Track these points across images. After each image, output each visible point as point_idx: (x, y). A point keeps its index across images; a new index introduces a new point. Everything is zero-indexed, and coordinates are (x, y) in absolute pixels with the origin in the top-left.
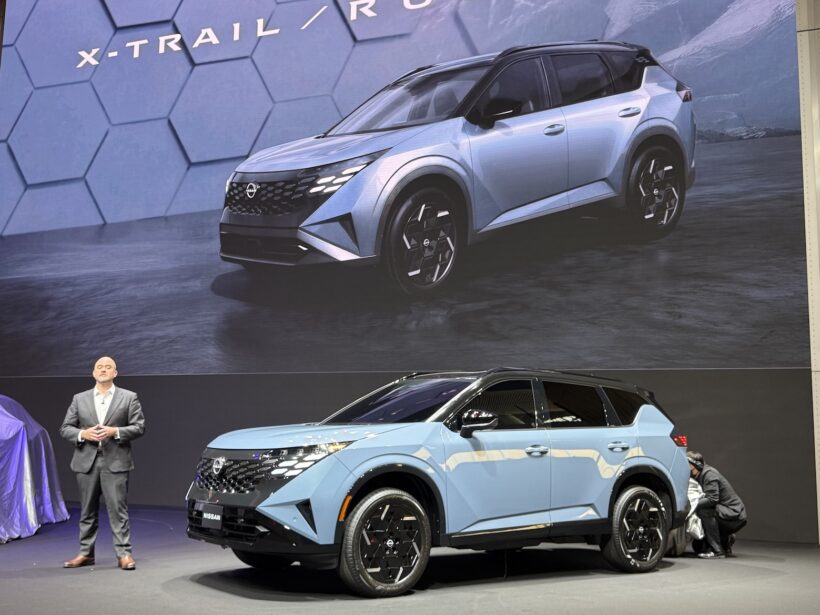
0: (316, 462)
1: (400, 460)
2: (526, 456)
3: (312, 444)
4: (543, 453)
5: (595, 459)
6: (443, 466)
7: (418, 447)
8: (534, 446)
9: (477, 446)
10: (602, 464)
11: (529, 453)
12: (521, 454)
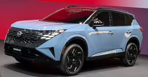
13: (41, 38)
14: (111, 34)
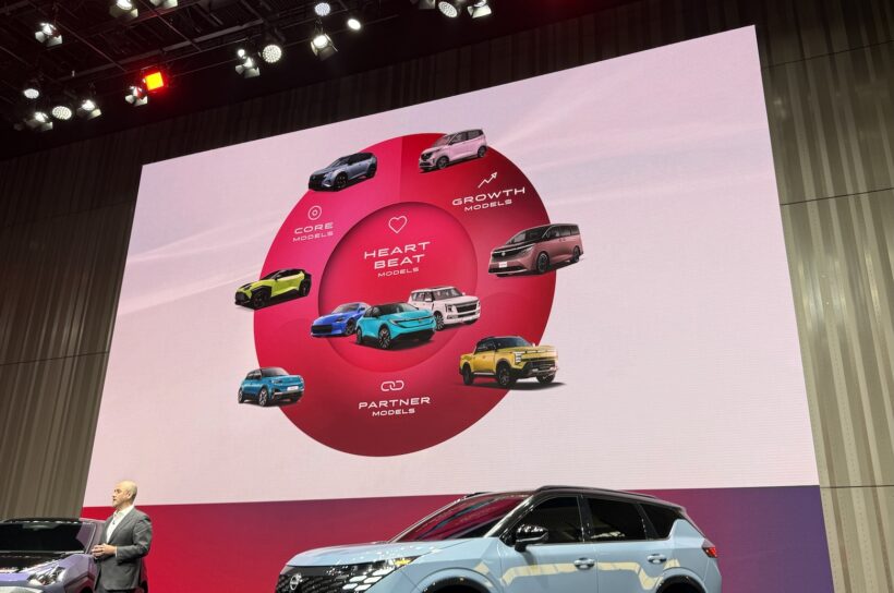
0: (383, 576)
1: (462, 574)
2: (576, 569)
3: (380, 559)
4: (590, 566)
5: (637, 571)
6: (501, 580)
7: (477, 562)
8: (582, 559)
9: (531, 560)
10: (643, 576)
11: (578, 566)
12: (570, 568)
13: (345, 587)
14: (585, 567)
